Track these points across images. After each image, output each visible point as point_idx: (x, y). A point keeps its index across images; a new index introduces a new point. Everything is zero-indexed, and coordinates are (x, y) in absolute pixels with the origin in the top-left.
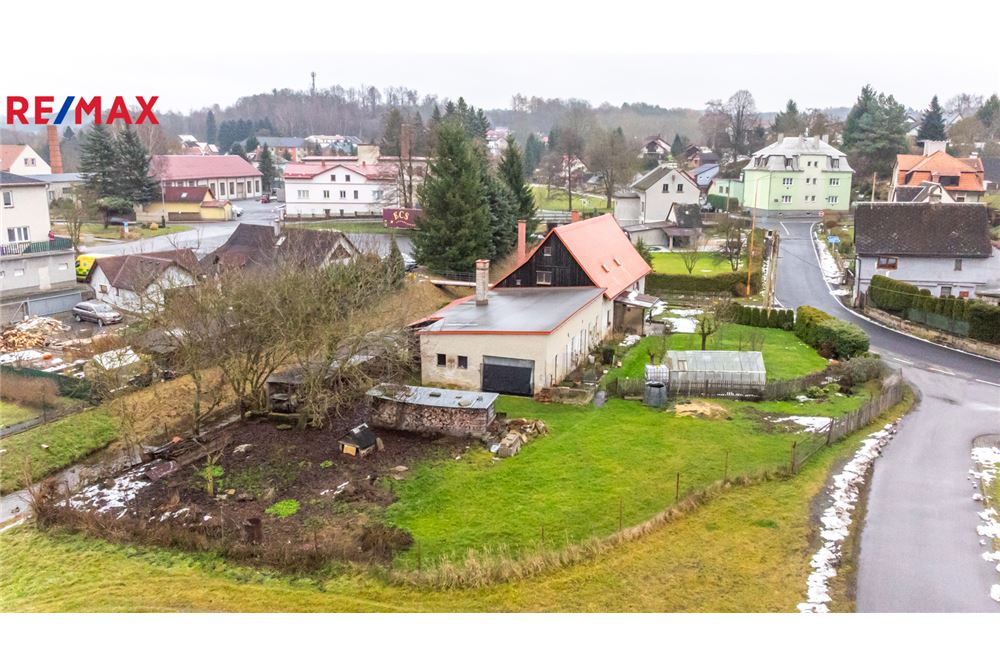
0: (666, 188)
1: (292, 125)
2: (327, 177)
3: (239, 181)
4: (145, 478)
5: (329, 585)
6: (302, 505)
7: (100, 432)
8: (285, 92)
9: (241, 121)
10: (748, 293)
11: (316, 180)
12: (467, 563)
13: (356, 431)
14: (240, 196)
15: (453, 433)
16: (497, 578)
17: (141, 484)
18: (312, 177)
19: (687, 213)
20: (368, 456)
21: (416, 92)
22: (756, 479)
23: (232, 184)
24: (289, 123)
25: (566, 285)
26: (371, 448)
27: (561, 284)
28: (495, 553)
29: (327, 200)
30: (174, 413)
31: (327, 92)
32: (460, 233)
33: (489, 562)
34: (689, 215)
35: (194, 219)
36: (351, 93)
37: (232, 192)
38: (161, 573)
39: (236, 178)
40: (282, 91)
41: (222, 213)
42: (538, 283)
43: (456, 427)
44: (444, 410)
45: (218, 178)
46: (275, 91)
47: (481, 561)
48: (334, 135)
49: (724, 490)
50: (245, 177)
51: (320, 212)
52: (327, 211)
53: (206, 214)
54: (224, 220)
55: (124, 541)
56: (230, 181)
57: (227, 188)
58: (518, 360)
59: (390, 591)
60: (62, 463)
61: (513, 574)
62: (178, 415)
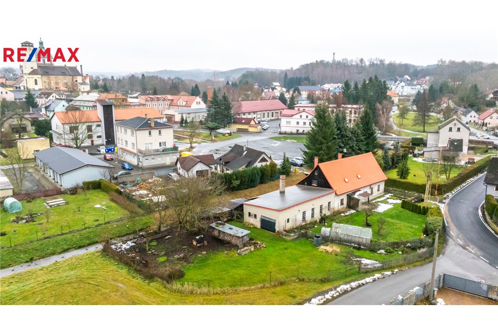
0: (451, 129)
1: (320, 78)
2: (298, 116)
3: (276, 111)
4: (135, 243)
5: (152, 284)
6: (167, 259)
7: (146, 223)
8: (322, 62)
9: (297, 77)
10: (436, 194)
11: (294, 117)
12: (185, 286)
13: (197, 238)
14: (276, 118)
15: (233, 243)
16: (192, 293)
17: (133, 244)
18: (292, 116)
19: (456, 143)
20: (199, 247)
21: (384, 60)
22: (310, 280)
23: (273, 113)
24: (319, 77)
25: (322, 187)
26: (202, 244)
27: (322, 186)
28: (193, 285)
29: (298, 126)
30: (172, 219)
31: (340, 62)
32: (321, 152)
33: (191, 287)
34: (456, 145)
35: (245, 131)
36: (352, 61)
37: (272, 116)
38: (118, 271)
39: (275, 110)
40: (321, 61)
41: (256, 129)
42: (313, 185)
43: (234, 241)
44: (230, 235)
45: (266, 111)
46: (317, 61)
47: (189, 287)
48: (337, 83)
49: (294, 282)
50: (279, 110)
51: (294, 131)
52: (298, 130)
53: (251, 129)
54: (257, 132)
55: (117, 260)
56: (272, 111)
57: (270, 114)
58: (271, 219)
59: (164, 289)
60: (130, 232)
61: (197, 293)
62: (174, 220)
